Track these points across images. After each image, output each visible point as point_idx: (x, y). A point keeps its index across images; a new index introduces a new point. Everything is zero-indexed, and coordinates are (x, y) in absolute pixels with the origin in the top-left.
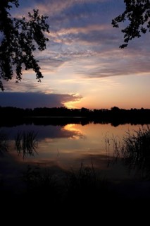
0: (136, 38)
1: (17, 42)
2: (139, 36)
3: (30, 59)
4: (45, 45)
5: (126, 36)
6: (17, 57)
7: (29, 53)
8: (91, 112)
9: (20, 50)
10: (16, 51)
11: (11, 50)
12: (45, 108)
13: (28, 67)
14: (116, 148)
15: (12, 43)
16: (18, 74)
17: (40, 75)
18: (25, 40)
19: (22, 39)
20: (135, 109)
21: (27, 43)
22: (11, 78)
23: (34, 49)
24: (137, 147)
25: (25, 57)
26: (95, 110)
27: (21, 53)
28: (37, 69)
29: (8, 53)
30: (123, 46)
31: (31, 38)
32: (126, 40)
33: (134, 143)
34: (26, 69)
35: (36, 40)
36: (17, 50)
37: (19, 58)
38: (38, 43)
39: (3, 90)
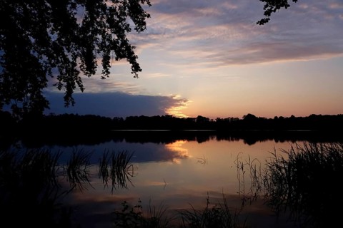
0: (282, 9)
1: (104, 20)
2: (287, 6)
3: (122, 45)
4: (144, 24)
5: (266, 6)
6: (103, 42)
7: (121, 36)
8: (212, 122)
9: (109, 31)
10: (103, 33)
11: (96, 32)
12: (143, 117)
13: (120, 56)
14: (255, 177)
15: (97, 22)
16: (105, 67)
17: (136, 68)
18: (115, 18)
19: (112, 16)
20: (281, 118)
21: (118, 22)
22: (94, 73)
23: (129, 30)
24: (288, 177)
25: (116, 42)
26: (218, 120)
27: (110, 36)
28: (132, 59)
29: (91, 36)
30: (262, 22)
31: (124, 14)
32: (268, 13)
33: (283, 171)
34: (117, 59)
35: (132, 17)
36: (105, 31)
37: (107, 43)
38: (134, 21)
39: (82, 90)
